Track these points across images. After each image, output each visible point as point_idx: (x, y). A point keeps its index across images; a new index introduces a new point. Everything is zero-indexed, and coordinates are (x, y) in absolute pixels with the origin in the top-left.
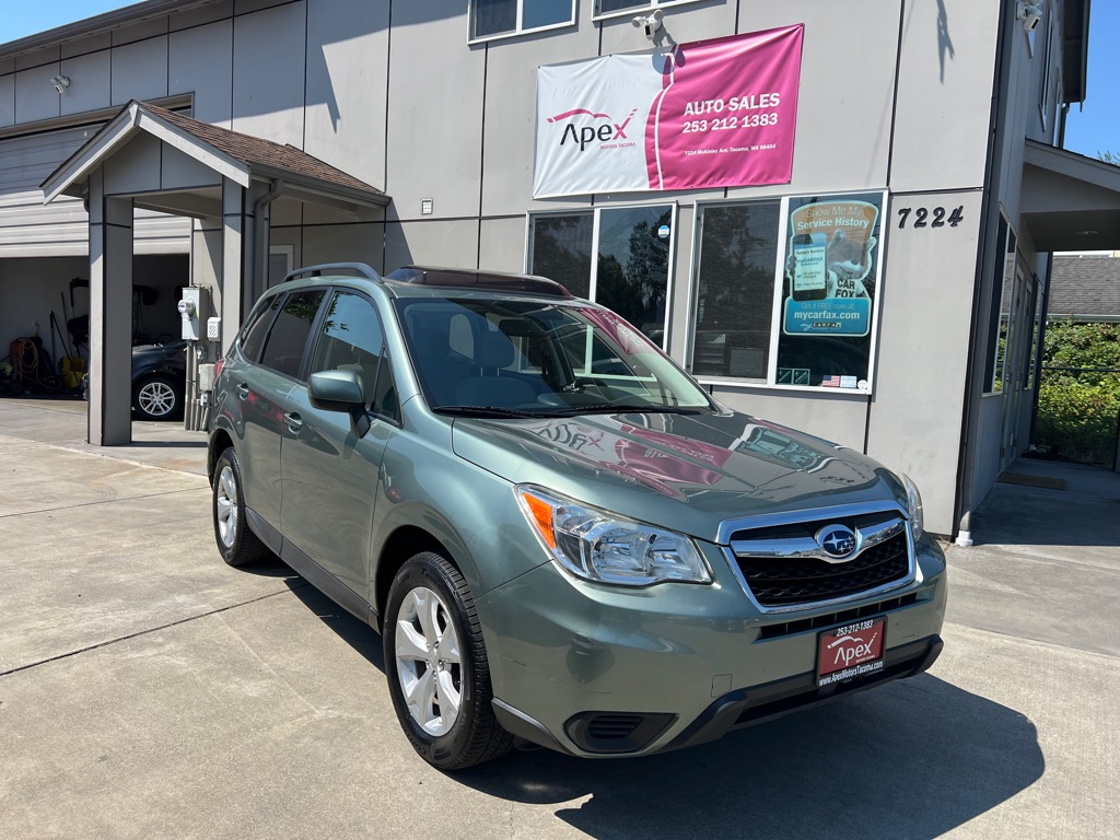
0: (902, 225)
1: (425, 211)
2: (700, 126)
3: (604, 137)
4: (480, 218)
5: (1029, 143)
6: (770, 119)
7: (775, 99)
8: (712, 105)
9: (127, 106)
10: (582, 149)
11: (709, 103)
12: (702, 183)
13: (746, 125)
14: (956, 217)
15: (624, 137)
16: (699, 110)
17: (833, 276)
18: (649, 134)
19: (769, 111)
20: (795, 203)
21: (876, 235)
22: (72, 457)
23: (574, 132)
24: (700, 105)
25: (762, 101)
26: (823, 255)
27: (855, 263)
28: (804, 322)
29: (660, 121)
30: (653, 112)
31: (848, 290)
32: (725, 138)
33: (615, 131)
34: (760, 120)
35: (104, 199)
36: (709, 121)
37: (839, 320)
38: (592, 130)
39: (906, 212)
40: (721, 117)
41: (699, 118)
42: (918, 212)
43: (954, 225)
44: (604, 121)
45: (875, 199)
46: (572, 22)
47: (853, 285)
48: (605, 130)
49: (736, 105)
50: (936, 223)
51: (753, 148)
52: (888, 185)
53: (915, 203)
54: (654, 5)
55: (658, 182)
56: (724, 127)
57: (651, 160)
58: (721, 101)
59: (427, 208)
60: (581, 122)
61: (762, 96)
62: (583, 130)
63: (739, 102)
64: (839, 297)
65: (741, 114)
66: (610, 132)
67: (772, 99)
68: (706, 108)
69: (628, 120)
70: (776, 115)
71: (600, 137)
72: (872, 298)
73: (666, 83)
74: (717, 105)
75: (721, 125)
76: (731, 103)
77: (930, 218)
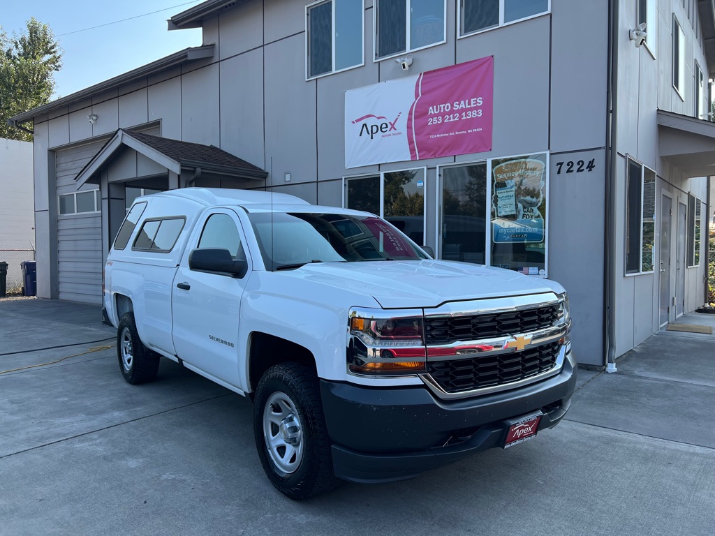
0: (559, 172)
1: (287, 180)
2: (438, 120)
3: (384, 130)
4: (317, 182)
5: (659, 112)
6: (477, 113)
7: (480, 101)
8: (444, 107)
9: (117, 132)
10: (372, 138)
11: (442, 106)
12: (440, 154)
13: (464, 118)
14: (591, 166)
15: (395, 129)
16: (437, 111)
17: (520, 206)
18: (409, 127)
19: (477, 108)
20: (495, 163)
21: (544, 179)
22: (91, 333)
23: (367, 128)
24: (437, 108)
25: (472, 103)
26: (513, 193)
27: (532, 197)
28: (505, 235)
29: (415, 118)
30: (410, 114)
31: (529, 214)
32: (452, 126)
33: (390, 126)
34: (472, 114)
35: (109, 184)
36: (443, 117)
37: (525, 233)
38: (377, 126)
39: (561, 164)
40: (449, 114)
41: (437, 115)
42: (568, 165)
43: (590, 170)
44: (382, 121)
45: (542, 157)
46: (363, 64)
47: (532, 211)
48: (384, 126)
49: (458, 106)
50: (579, 170)
51: (469, 131)
52: (549, 148)
53: (566, 159)
54: (408, 50)
55: (416, 155)
56: (452, 120)
57: (411, 142)
58: (449, 104)
59: (288, 178)
60: (369, 122)
61: (472, 100)
62: (372, 127)
63: (459, 104)
64: (525, 218)
65: (461, 111)
66: (387, 127)
67: (478, 101)
68: (440, 109)
69: (397, 119)
70: (481, 111)
71: (381, 130)
72: (545, 219)
73: (417, 95)
74: (446, 107)
75: (450, 119)
76: (455, 105)
77: (576, 167)
